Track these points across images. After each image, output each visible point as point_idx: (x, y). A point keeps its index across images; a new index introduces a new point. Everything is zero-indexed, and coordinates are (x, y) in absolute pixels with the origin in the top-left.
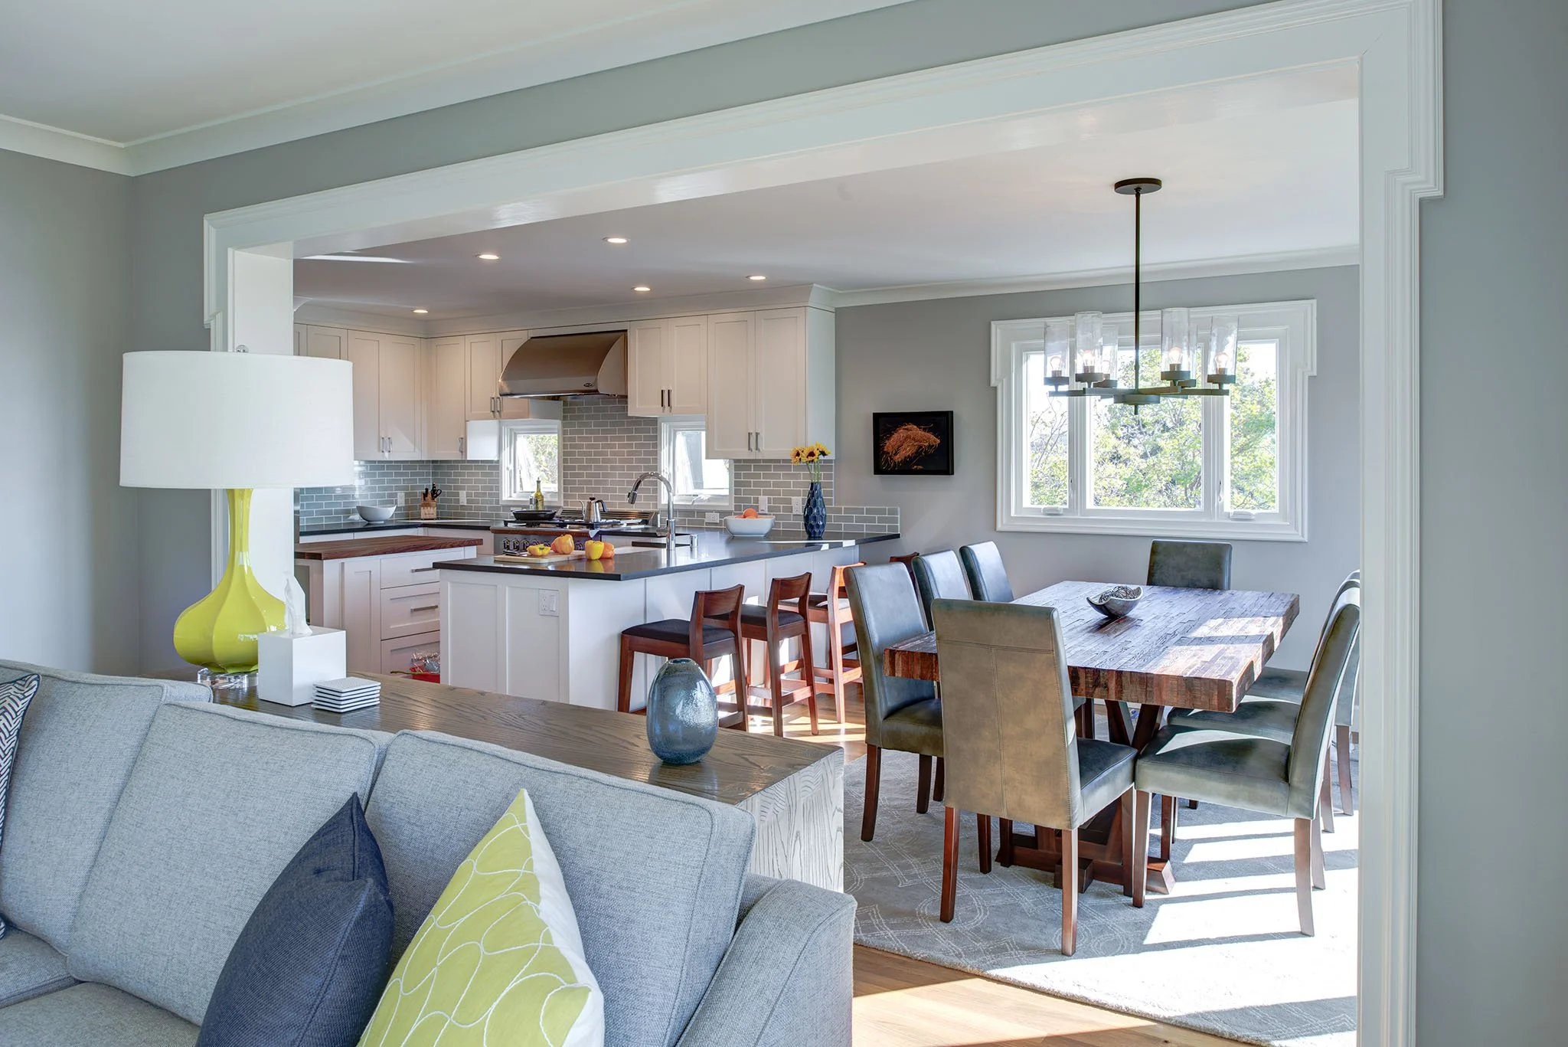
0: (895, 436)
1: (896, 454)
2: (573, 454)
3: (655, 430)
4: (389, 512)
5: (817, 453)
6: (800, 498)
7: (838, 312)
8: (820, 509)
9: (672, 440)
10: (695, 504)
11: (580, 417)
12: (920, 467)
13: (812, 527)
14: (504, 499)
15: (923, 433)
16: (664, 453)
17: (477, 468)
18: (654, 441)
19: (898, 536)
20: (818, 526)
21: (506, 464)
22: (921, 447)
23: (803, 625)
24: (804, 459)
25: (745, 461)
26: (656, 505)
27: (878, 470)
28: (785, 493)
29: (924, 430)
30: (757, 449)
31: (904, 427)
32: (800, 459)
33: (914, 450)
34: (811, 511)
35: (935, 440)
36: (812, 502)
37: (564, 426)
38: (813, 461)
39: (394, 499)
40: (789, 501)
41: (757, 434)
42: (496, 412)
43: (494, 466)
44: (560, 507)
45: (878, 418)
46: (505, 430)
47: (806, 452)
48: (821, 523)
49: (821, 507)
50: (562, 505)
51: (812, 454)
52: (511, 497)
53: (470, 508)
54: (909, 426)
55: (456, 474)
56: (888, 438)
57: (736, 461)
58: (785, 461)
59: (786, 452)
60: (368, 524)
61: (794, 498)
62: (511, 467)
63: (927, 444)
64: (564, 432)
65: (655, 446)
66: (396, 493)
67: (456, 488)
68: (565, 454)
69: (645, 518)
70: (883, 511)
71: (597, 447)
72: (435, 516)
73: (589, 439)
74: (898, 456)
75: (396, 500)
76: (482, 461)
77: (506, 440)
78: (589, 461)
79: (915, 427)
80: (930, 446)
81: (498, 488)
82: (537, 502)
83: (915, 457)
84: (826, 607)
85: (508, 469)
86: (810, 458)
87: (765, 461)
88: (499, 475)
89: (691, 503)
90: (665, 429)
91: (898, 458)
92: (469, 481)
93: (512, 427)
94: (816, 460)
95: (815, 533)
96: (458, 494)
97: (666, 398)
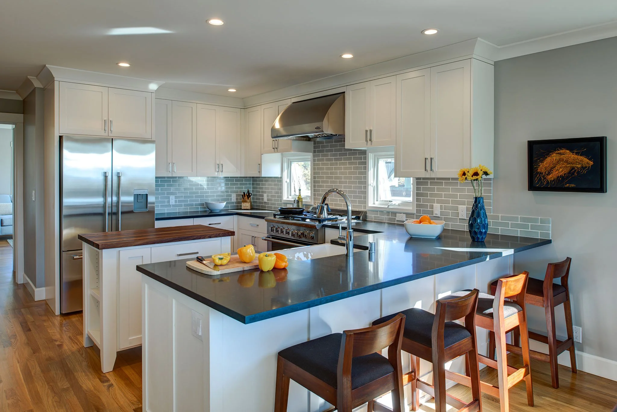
0: (548, 159)
1: (549, 174)
2: (319, 173)
3: (365, 158)
4: (222, 205)
5: (481, 173)
6: (465, 207)
7: (497, 64)
8: (483, 219)
9: (376, 165)
10: (390, 207)
11: (323, 151)
12: (573, 185)
13: (475, 233)
14: (284, 199)
15: (576, 156)
16: (371, 173)
17: (272, 181)
18: (364, 164)
19: (549, 242)
20: (481, 233)
21: (285, 179)
22: (573, 168)
23: (470, 341)
24: (470, 178)
25: (424, 179)
26: (365, 207)
27: (532, 187)
28: (453, 202)
29: (577, 154)
30: (431, 170)
31: (557, 152)
32: (466, 178)
33: (566, 171)
34: (475, 220)
35: (586, 162)
36: (476, 212)
37: (314, 156)
38: (477, 180)
39: (230, 198)
40: (457, 209)
41: (431, 159)
42: (275, 149)
43: (279, 180)
44: (311, 205)
45: (532, 145)
46: (285, 159)
47: (471, 173)
48: (484, 231)
49: (484, 217)
50: (313, 204)
51: (476, 174)
52: (288, 198)
53: (268, 203)
54: (561, 151)
55: (262, 184)
56: (542, 161)
57: (417, 179)
58: (453, 179)
59: (455, 172)
60: (211, 212)
61: (460, 206)
62: (288, 181)
63: (579, 166)
64: (314, 160)
65: (365, 168)
66: (231, 195)
67: (262, 192)
68: (314, 173)
69: (357, 215)
70: (535, 220)
71: (331, 169)
72: (249, 208)
73: (327, 164)
74: (551, 176)
75: (231, 199)
76: (274, 178)
77: (285, 165)
78: (327, 178)
79: (568, 151)
80: (583, 168)
81: (281, 193)
82: (298, 202)
83: (568, 177)
84: (491, 315)
85: (286, 182)
86: (475, 177)
87: (438, 179)
88: (281, 185)
89: (387, 207)
90: (371, 158)
91: (551, 177)
92: (268, 189)
93: (289, 158)
94: (480, 179)
95: (478, 238)
96: (263, 196)
97: (369, 136)
